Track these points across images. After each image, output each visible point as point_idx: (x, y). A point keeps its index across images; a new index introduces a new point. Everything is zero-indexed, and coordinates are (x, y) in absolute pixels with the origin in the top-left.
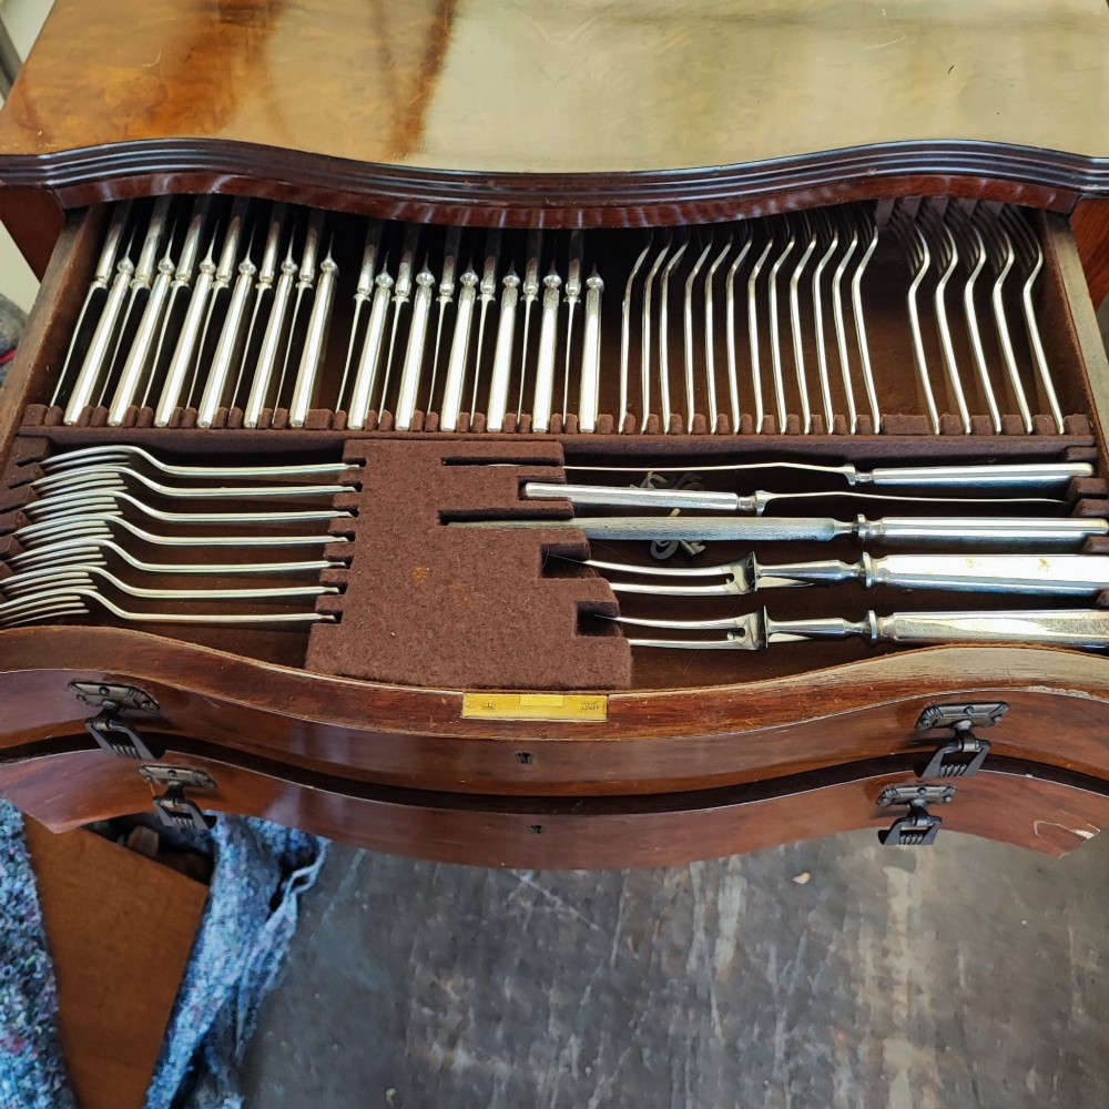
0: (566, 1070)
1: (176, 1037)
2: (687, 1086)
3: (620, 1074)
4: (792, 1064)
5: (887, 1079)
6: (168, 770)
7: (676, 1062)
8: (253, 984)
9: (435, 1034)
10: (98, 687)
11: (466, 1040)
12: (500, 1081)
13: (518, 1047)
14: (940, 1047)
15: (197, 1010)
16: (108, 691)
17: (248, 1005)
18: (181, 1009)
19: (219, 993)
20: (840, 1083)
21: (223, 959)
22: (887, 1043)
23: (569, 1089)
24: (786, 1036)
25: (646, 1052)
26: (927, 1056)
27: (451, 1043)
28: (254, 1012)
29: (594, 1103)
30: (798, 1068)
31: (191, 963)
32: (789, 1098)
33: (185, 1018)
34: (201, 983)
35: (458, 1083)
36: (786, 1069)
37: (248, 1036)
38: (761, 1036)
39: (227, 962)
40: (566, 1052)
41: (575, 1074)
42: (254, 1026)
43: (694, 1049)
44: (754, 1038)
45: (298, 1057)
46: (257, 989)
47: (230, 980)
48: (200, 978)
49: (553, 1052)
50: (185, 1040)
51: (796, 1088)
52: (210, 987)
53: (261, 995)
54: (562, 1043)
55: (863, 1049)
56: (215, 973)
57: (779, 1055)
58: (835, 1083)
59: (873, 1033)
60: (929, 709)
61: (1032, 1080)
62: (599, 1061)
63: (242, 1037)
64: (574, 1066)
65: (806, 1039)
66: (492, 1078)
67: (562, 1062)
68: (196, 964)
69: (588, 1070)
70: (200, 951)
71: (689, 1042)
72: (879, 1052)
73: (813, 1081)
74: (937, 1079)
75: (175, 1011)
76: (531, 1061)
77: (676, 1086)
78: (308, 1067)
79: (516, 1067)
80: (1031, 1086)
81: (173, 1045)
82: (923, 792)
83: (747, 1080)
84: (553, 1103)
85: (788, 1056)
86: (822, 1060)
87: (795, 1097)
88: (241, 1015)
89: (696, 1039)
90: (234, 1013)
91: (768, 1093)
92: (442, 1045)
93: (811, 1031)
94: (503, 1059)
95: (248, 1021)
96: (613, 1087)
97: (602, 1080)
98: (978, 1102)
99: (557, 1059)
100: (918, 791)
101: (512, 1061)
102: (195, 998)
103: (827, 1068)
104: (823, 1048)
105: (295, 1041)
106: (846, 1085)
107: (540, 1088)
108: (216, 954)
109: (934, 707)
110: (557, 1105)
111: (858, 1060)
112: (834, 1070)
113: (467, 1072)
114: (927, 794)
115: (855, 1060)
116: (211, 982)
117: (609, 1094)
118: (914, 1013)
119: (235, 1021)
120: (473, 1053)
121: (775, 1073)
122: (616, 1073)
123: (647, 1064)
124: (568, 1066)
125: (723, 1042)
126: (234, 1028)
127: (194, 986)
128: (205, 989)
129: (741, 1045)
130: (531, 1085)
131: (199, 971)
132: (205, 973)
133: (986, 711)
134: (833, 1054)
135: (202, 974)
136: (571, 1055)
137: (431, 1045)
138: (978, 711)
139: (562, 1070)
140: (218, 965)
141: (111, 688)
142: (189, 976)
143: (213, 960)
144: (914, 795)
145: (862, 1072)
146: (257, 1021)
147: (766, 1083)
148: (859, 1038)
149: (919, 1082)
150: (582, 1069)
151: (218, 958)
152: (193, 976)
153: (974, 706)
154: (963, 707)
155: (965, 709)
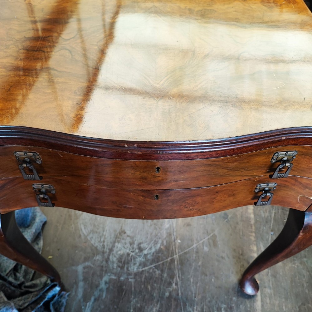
6: (41, 185)
10: (23, 153)
16: (27, 154)
60: (275, 153)
82: (268, 185)
100: (267, 185)
109: (277, 153)
114: (269, 186)
133: (291, 154)
138: (289, 154)
141: (28, 153)
144: (266, 186)
153: (288, 152)
154: (285, 153)
155: (286, 153)
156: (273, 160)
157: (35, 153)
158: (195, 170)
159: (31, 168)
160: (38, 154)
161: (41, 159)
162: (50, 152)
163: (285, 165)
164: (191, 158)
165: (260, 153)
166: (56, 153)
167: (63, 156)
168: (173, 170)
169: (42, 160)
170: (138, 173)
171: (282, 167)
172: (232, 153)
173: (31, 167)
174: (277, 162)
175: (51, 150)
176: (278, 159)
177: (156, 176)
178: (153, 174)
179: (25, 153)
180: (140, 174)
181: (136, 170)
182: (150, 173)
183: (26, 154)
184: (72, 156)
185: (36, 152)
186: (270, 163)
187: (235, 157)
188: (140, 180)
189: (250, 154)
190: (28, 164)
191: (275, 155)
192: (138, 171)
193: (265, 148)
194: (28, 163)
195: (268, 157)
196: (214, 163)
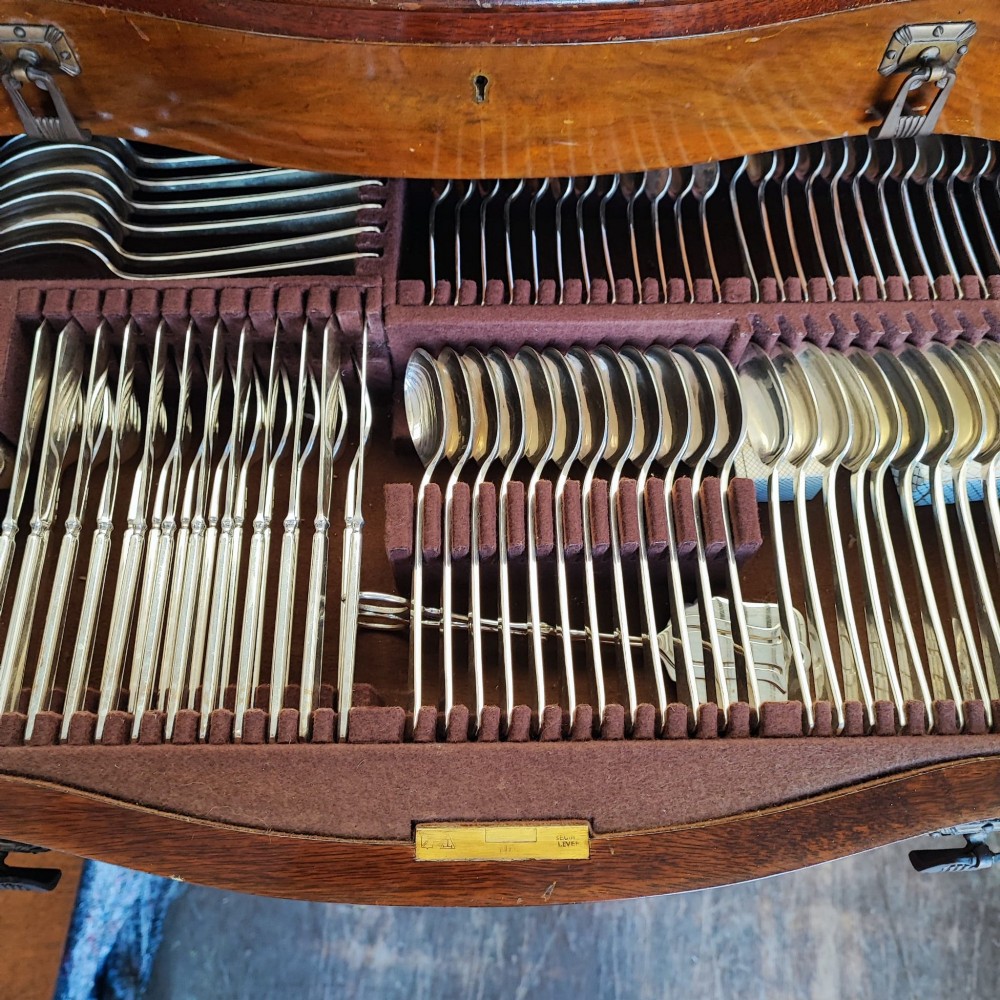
0: (491, 959)
1: (74, 971)
2: (615, 968)
3: (548, 958)
4: (719, 938)
5: (814, 947)
7: (603, 944)
8: (155, 895)
9: (352, 931)
10: (11, 29)
11: (385, 937)
12: (423, 976)
13: (441, 940)
14: (864, 911)
15: (94, 940)
16: (24, 32)
17: (151, 915)
18: (76, 942)
19: (118, 914)
20: (767, 953)
21: (118, 884)
22: (813, 910)
23: (495, 978)
24: (713, 910)
25: (572, 936)
26: (852, 919)
27: (371, 940)
28: (159, 923)
29: (521, 992)
30: (726, 941)
31: (83, 891)
32: (718, 973)
33: (81, 950)
34: (96, 913)
35: (378, 981)
36: (714, 942)
37: (153, 950)
38: (687, 911)
39: (123, 885)
40: (490, 942)
41: (501, 963)
42: (159, 938)
43: (620, 929)
44: (680, 913)
45: (209, 965)
46: (160, 898)
47: (129, 900)
48: (94, 907)
49: (476, 942)
50: (84, 973)
51: (724, 961)
52: (106, 914)
53: (165, 904)
54: (485, 934)
55: (789, 917)
56: (110, 900)
57: (707, 929)
58: (763, 953)
59: (798, 900)
60: (899, 30)
61: (954, 938)
62: (524, 949)
63: (148, 951)
64: (500, 955)
65: (732, 910)
66: (415, 974)
67: (487, 952)
68: (88, 892)
69: (514, 959)
70: (92, 879)
71: (615, 922)
72: (804, 918)
73: (740, 954)
74: (863, 943)
75: (70, 943)
76: (455, 953)
77: (604, 968)
78: (220, 974)
79: (439, 960)
80: (954, 944)
81: (72, 978)
83: (675, 957)
84: (480, 995)
85: (715, 929)
86: (748, 932)
87: (724, 971)
88: (145, 928)
89: (622, 919)
90: (137, 928)
91: (697, 969)
92: (361, 943)
93: (736, 902)
94: (425, 952)
95: (152, 933)
96: (540, 973)
97: (528, 967)
98: (902, 961)
99: (481, 949)
101: (435, 954)
102: (90, 928)
103: (753, 938)
104: (749, 919)
105: (205, 948)
106: (773, 955)
107: (465, 981)
108: (110, 879)
109: (905, 27)
110: (484, 997)
111: (784, 929)
112: (761, 940)
113: (389, 970)
115: (781, 929)
116: (107, 909)
117: (536, 982)
118: (838, 878)
119: (139, 935)
120: (395, 949)
121: (703, 948)
122: (542, 960)
123: (573, 948)
124: (493, 955)
125: (649, 921)
126: (138, 943)
127: (88, 916)
128: (101, 918)
129: (668, 921)
130: (455, 977)
131: (93, 900)
132: (100, 901)
133: (954, 34)
134: (760, 925)
135: (95, 903)
136: (495, 944)
137: (349, 946)
138: (948, 34)
139: (487, 960)
140: (113, 891)
141: (26, 29)
142: (82, 905)
143: (107, 887)
145: (789, 941)
146: (162, 932)
147: (695, 959)
148: (783, 906)
149: (844, 946)
150: (507, 957)
151: (112, 884)
152: (87, 905)
153: (944, 26)
154: (933, 28)
155: (935, 30)
156: (886, 60)
157: (50, 26)
158: (610, 89)
159: (43, 87)
160: (62, 33)
161: (77, 56)
162: (102, 20)
163: (927, 74)
164: (595, 36)
165: (841, 23)
166: (123, 21)
167: (148, 34)
168: (534, 90)
169: (81, 58)
170: (410, 101)
171: (917, 86)
172: (742, 15)
173: (44, 81)
174: (901, 68)
175: (103, 9)
176: (904, 58)
177: (475, 117)
178: (463, 106)
179: (18, 27)
180: (419, 106)
181: (403, 88)
182: (453, 103)
183: (20, 33)
184: (178, 32)
185: (54, 23)
186: (878, 74)
187: (753, 34)
188: (422, 138)
189: (805, 26)
190: (31, 69)
191: (898, 37)
192: (411, 95)
193: (861, 4)
194: (31, 65)
195: (871, 48)
196: (677, 59)
